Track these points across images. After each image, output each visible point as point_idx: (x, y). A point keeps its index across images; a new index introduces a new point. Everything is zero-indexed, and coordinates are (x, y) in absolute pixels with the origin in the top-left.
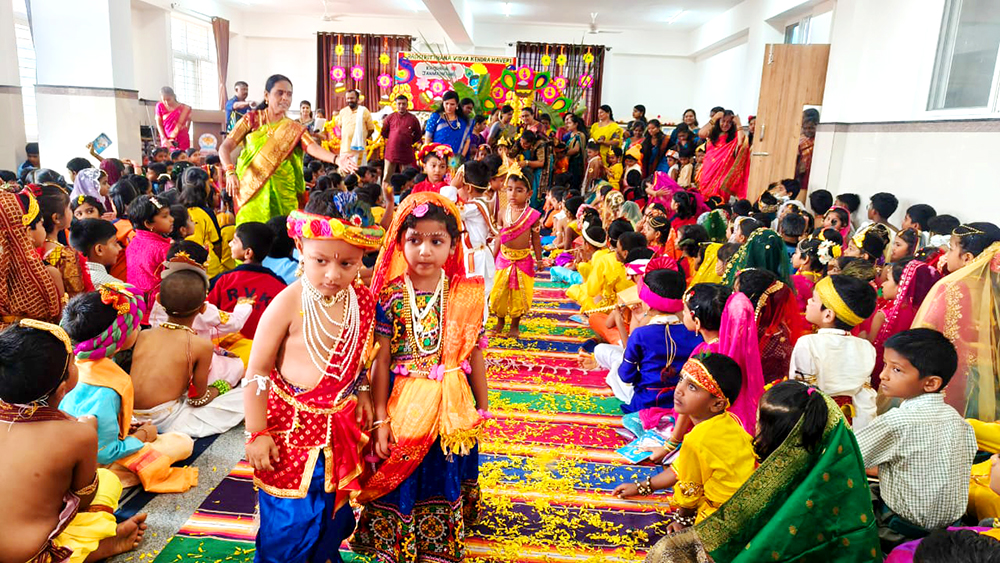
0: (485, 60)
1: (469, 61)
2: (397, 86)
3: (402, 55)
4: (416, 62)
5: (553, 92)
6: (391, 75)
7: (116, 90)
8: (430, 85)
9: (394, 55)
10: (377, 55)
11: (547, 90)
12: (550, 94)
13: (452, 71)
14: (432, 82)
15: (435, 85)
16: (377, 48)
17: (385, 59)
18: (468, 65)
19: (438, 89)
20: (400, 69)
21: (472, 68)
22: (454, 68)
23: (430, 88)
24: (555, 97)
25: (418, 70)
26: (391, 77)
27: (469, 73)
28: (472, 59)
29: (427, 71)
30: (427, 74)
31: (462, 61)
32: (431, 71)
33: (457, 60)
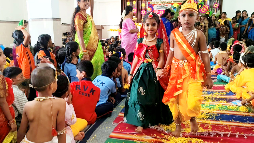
0: (178, 2)
1: (173, 3)
3: (149, 3)
4: (154, 5)
5: (205, 9)
6: (145, 10)
7: (53, 18)
8: (159, 12)
9: (146, 3)
10: (141, 4)
11: (202, 9)
12: (204, 10)
15: (160, 12)
16: (141, 2)
17: (143, 5)
18: (172, 4)
20: (148, 8)
21: (173, 5)
22: (167, 6)
24: (206, 11)
25: (155, 8)
26: (145, 11)
27: (173, 7)
28: (173, 2)
29: (158, 7)
30: (158, 8)
31: (170, 3)
32: (159, 7)
33: (168, 3)
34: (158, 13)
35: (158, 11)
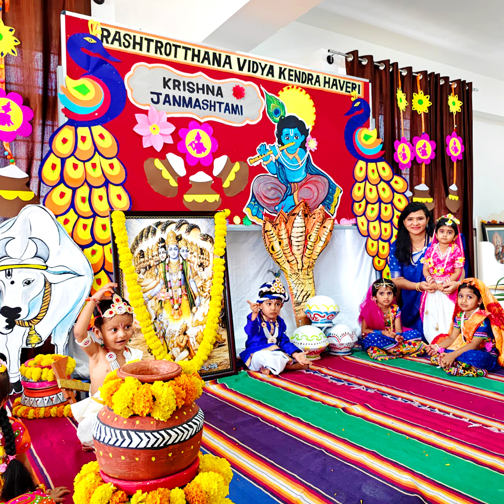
0: (309, 78)
1: (276, 78)
2: (67, 133)
4: (127, 61)
8: (178, 137)
13: (234, 101)
14: (182, 125)
15: (191, 136)
19: (200, 148)
22: (238, 93)
23: (176, 146)
27: (277, 112)
28: (281, 73)
29: (165, 91)
30: (167, 100)
31: (258, 75)
32: (177, 93)
33: (245, 72)
34: (170, 141)
35: (172, 128)
